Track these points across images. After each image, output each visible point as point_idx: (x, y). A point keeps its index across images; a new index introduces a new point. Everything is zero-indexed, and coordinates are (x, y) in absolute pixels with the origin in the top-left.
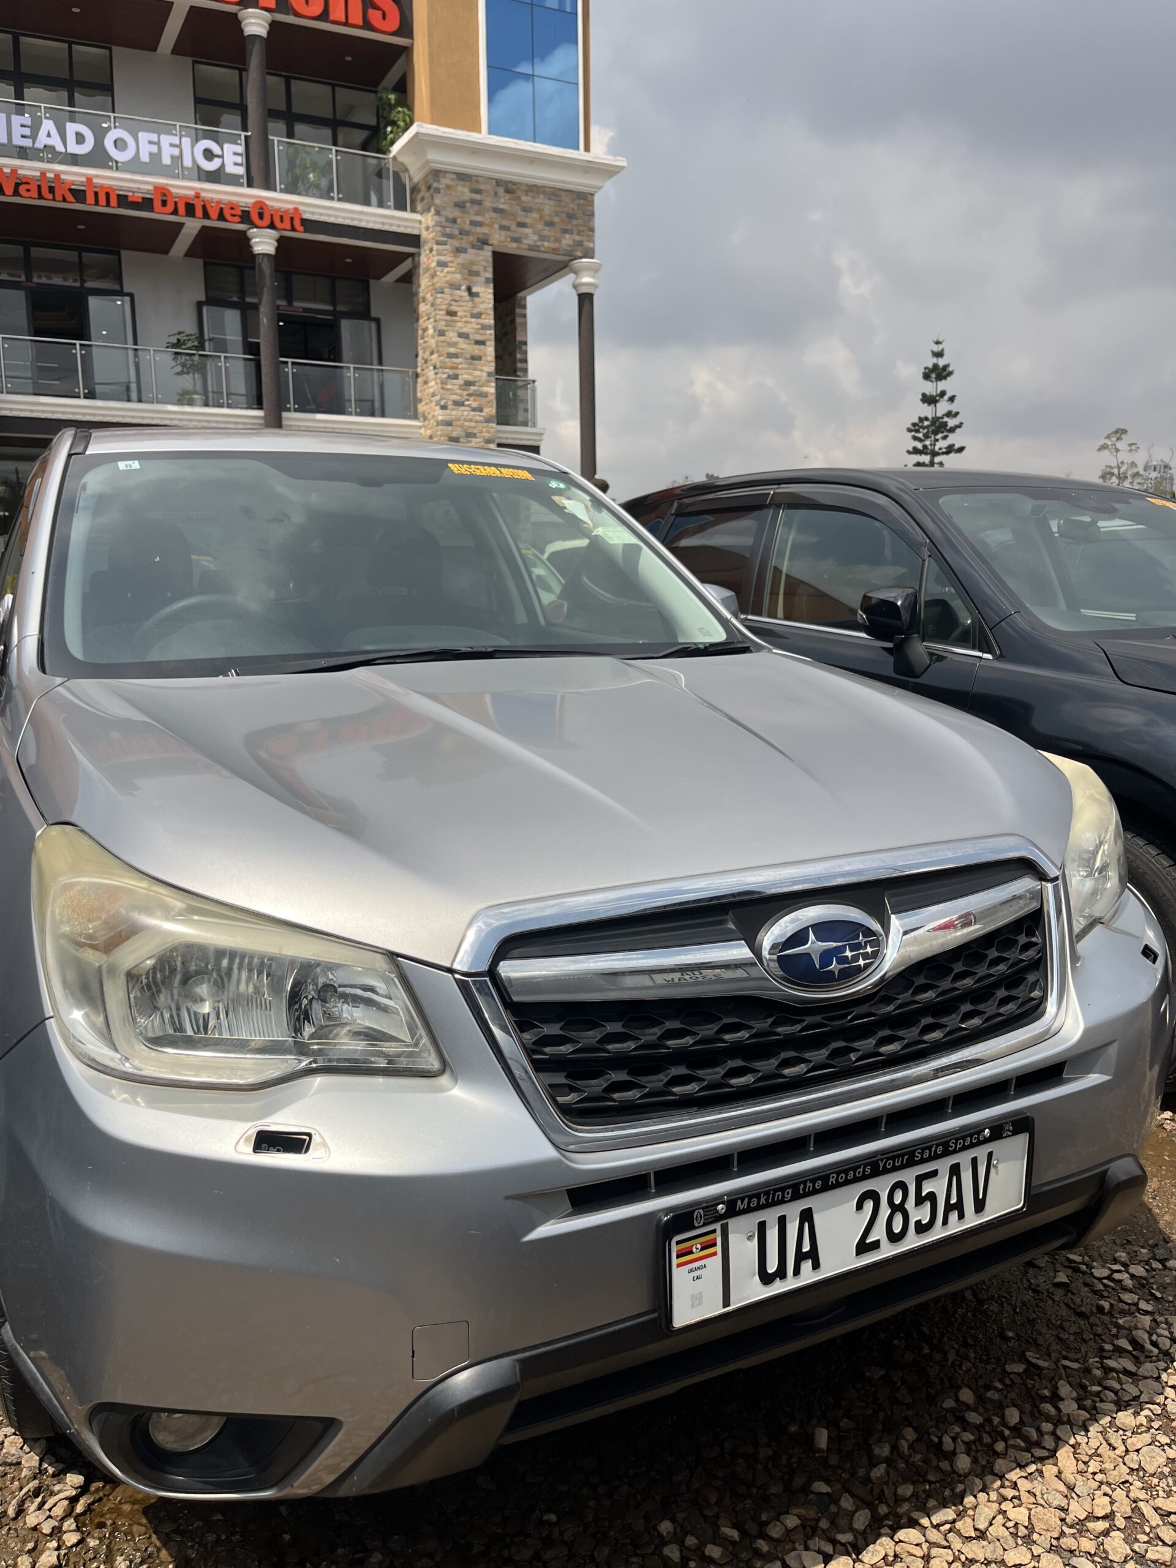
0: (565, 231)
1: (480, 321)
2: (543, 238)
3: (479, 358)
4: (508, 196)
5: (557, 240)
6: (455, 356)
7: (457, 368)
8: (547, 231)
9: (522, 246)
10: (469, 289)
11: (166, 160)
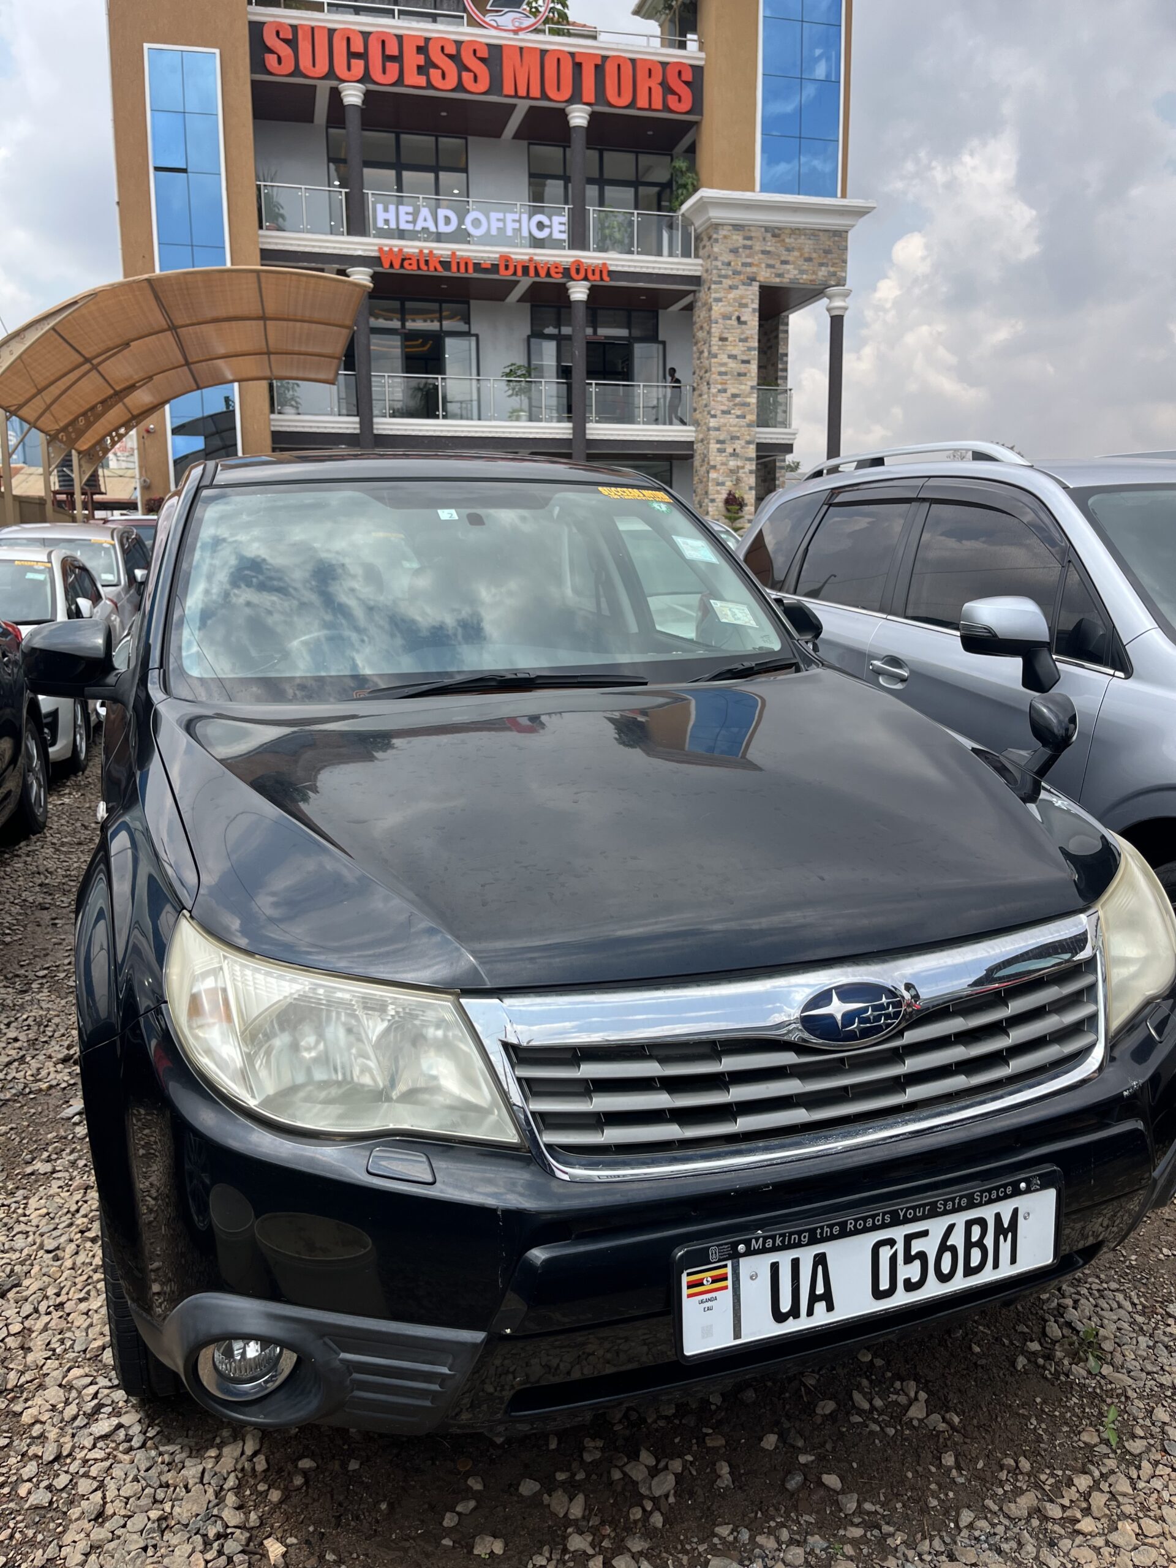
0: (821, 265)
1: (746, 344)
2: (802, 272)
3: (745, 375)
4: (774, 240)
5: (814, 273)
6: (725, 374)
7: (726, 384)
8: (806, 266)
9: (786, 280)
10: (738, 318)
11: (510, 233)
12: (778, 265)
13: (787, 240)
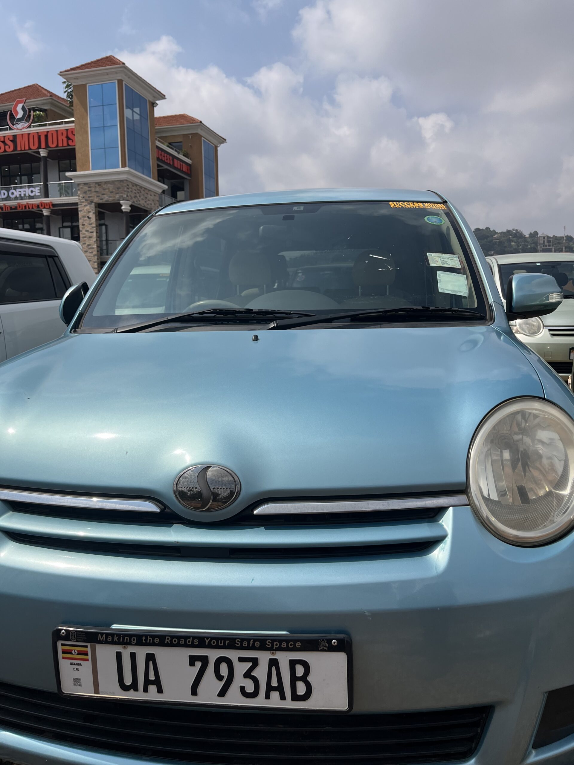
0: (117, 193)
1: (92, 226)
2: (110, 197)
3: (92, 237)
4: (99, 186)
5: (114, 197)
6: (85, 237)
7: (85, 241)
8: (111, 195)
9: (104, 201)
10: (88, 217)
12: (101, 196)
13: (104, 186)
